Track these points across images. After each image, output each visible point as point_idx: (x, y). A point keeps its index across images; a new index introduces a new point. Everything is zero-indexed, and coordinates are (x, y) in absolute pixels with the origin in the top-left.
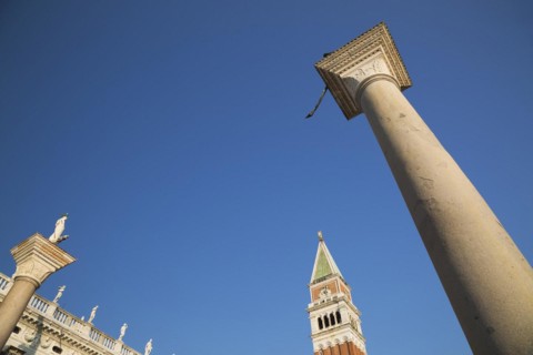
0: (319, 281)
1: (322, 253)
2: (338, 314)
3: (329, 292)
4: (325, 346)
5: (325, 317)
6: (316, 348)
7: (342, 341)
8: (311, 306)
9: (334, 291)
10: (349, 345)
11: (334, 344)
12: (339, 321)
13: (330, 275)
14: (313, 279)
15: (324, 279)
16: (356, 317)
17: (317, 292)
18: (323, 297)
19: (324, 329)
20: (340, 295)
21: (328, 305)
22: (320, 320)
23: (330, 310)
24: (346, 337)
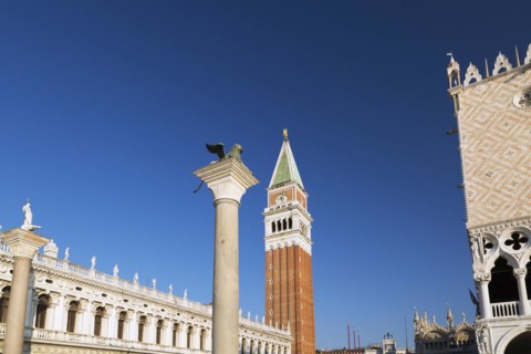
0: (277, 186)
1: (285, 156)
2: (290, 220)
3: (285, 198)
4: (275, 247)
5: (279, 222)
6: (268, 248)
7: (290, 244)
8: (267, 210)
9: (290, 198)
10: (296, 248)
11: (283, 246)
12: (290, 227)
13: (289, 181)
14: (272, 183)
15: (282, 184)
16: (307, 223)
17: (274, 197)
18: (279, 202)
19: (277, 232)
20: (295, 203)
21: (283, 211)
22: (273, 224)
23: (284, 216)
24: (294, 242)
